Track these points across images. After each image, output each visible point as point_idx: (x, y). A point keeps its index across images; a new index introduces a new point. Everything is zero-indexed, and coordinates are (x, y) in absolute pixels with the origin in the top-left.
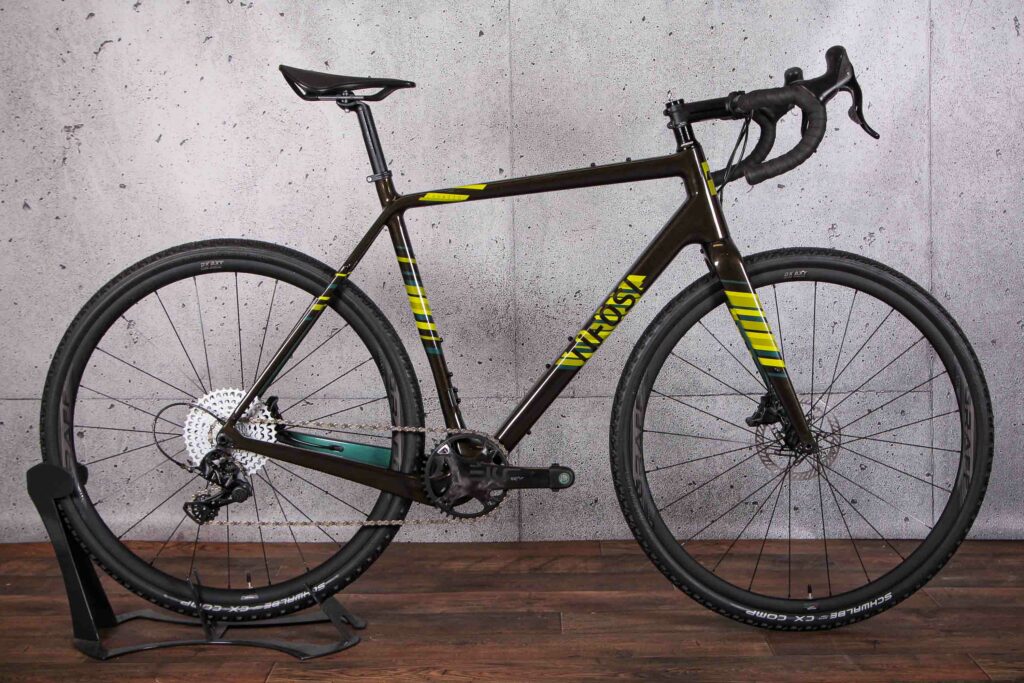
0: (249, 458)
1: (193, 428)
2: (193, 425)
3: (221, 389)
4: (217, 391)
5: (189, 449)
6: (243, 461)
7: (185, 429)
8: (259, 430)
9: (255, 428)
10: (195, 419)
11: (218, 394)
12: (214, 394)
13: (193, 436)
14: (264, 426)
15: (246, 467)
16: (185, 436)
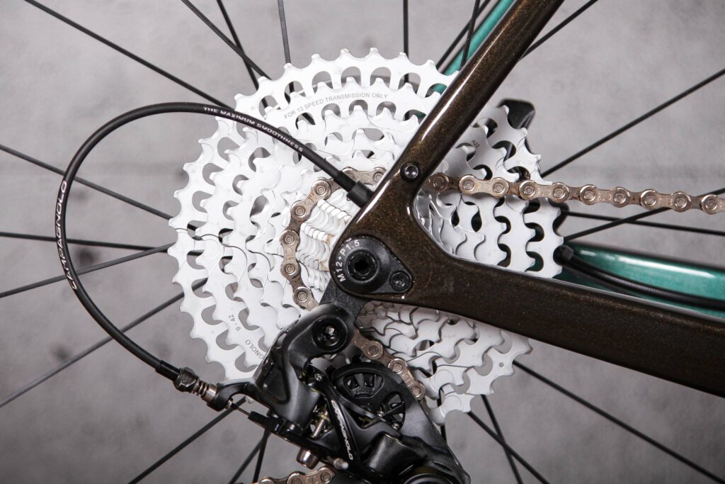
0: (444, 348)
1: (213, 221)
2: (214, 206)
3: (330, 56)
4: (318, 64)
5: (192, 305)
6: (423, 361)
7: (179, 222)
8: (491, 228)
9: (476, 223)
10: (224, 180)
11: (321, 77)
12: (303, 76)
13: (212, 251)
14: (514, 212)
15: (433, 384)
16: (178, 252)
